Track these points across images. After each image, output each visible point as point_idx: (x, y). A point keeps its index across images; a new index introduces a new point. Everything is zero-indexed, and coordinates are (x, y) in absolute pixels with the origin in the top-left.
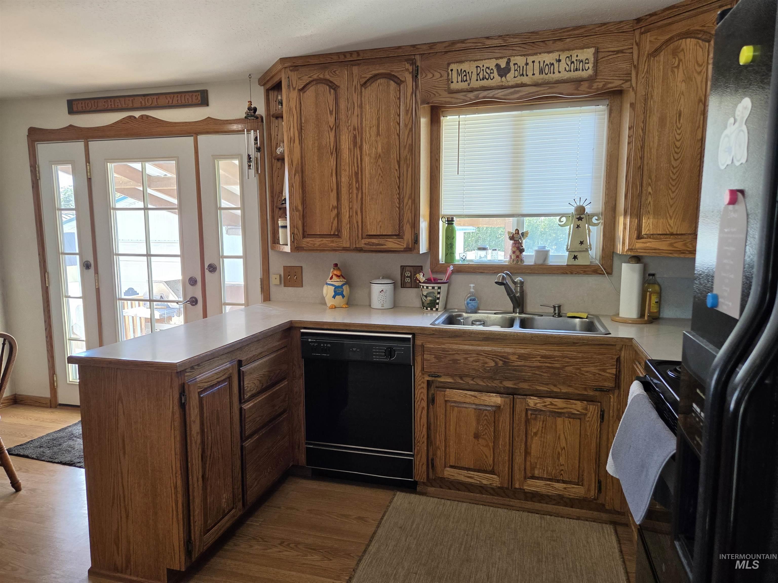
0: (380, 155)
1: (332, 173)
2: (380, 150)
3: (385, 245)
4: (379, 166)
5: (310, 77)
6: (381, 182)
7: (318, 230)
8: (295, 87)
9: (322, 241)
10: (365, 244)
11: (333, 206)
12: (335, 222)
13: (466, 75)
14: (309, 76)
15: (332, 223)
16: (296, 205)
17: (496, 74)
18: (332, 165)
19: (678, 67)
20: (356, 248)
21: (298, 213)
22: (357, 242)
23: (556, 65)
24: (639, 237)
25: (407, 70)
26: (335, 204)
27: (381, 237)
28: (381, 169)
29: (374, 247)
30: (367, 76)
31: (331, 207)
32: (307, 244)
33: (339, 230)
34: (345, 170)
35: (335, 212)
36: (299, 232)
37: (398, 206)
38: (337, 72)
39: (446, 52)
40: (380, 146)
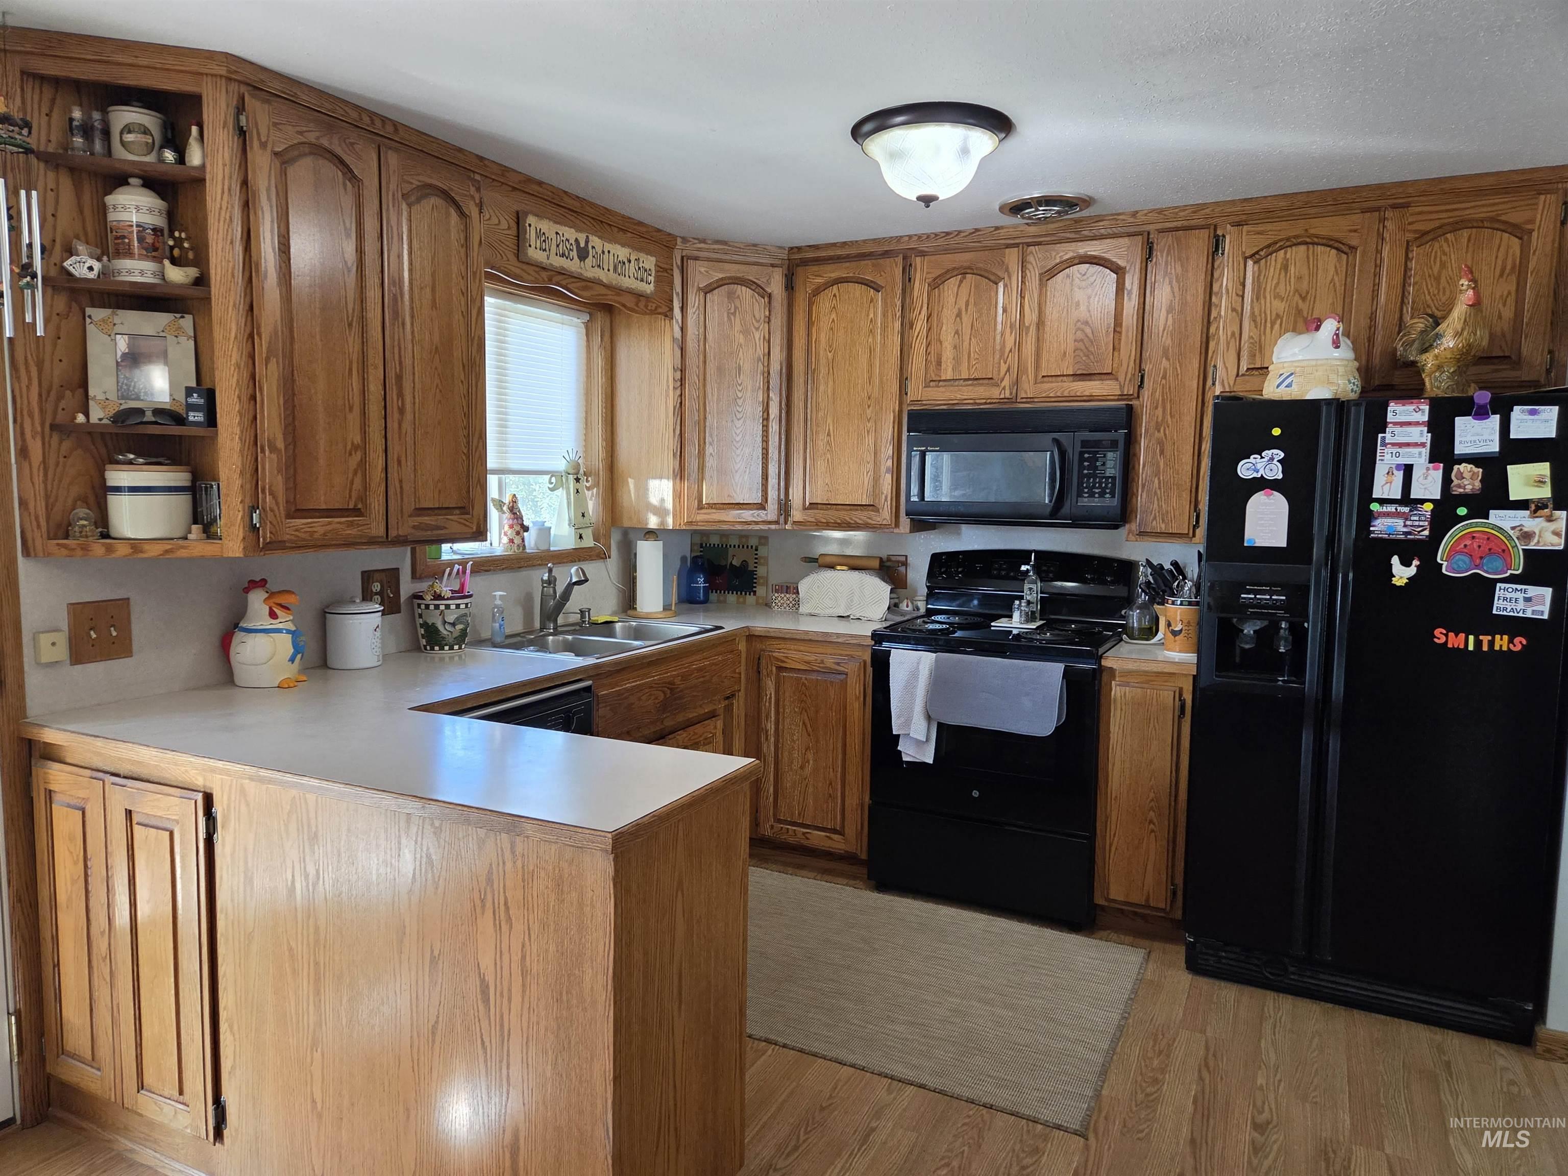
0: (436, 348)
1: (351, 370)
2: (436, 338)
3: (446, 528)
4: (436, 368)
5: (301, 133)
6: (440, 402)
7: (322, 498)
8: (266, 142)
9: (330, 523)
10: (414, 527)
11: (353, 444)
12: (358, 481)
13: (544, 241)
14: (298, 129)
15: (352, 483)
16: (272, 436)
17: (574, 254)
18: (351, 350)
19: (734, 314)
20: (398, 536)
21: (274, 456)
22: (400, 524)
23: (627, 264)
24: (700, 507)
25: (473, 197)
26: (358, 439)
27: (436, 512)
28: (439, 375)
29: (429, 533)
30: (414, 181)
31: (349, 447)
32: (297, 533)
33: (363, 498)
34: (376, 368)
35: (358, 456)
36: (277, 504)
37: (465, 451)
38: (358, 147)
39: (514, 189)
40: (436, 329)
